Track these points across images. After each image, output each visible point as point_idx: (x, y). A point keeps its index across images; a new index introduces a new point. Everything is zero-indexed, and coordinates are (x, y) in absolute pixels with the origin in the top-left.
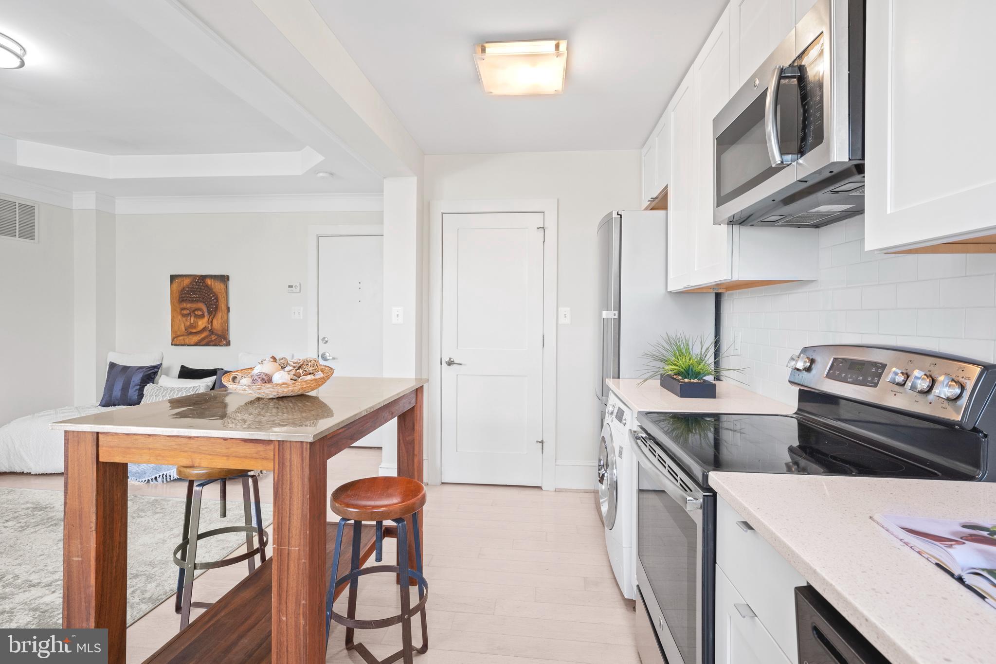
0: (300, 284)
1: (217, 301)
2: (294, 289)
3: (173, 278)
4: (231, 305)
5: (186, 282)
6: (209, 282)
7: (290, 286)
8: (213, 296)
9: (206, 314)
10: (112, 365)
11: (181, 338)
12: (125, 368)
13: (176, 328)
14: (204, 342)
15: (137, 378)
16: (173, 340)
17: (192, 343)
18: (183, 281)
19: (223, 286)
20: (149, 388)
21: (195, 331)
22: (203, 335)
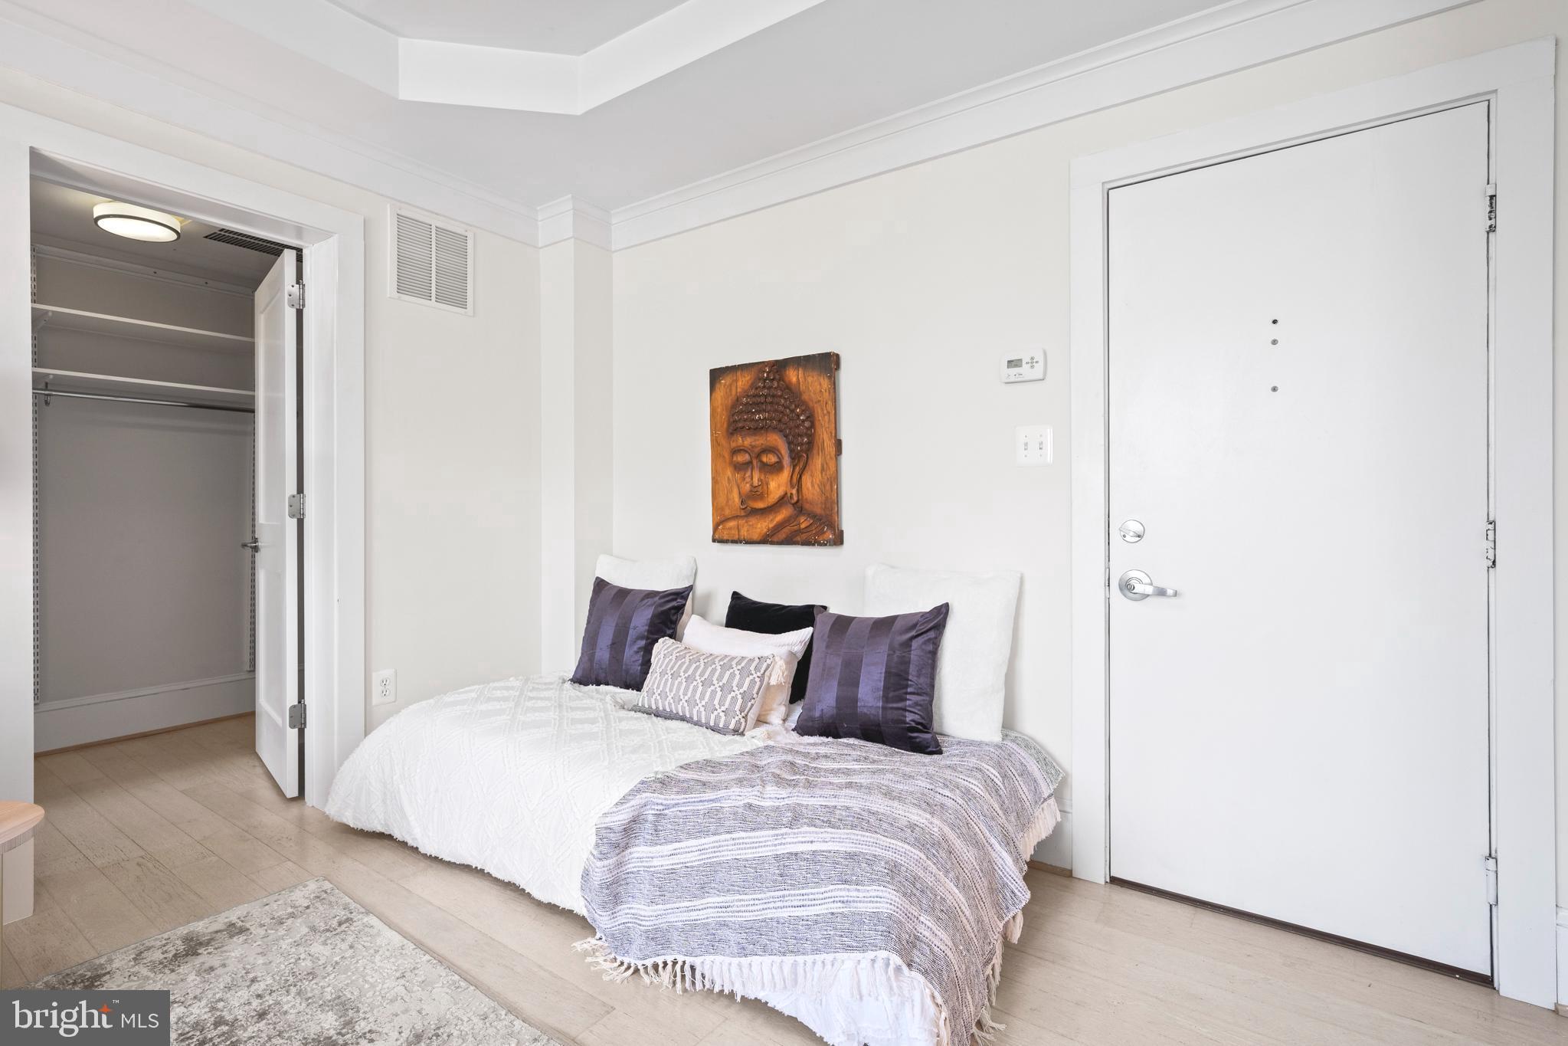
0: (1045, 354)
1: (813, 425)
2: (1025, 371)
3: (716, 375)
4: (845, 436)
5: (743, 381)
6: (793, 376)
7: (1012, 364)
8: (803, 412)
9: (786, 461)
10: (600, 585)
11: (732, 524)
12: (623, 593)
13: (722, 500)
14: (782, 535)
15: (641, 620)
16: (715, 529)
17: (756, 537)
18: (736, 381)
19: (825, 383)
20: (663, 647)
21: (760, 505)
22: (780, 517)
